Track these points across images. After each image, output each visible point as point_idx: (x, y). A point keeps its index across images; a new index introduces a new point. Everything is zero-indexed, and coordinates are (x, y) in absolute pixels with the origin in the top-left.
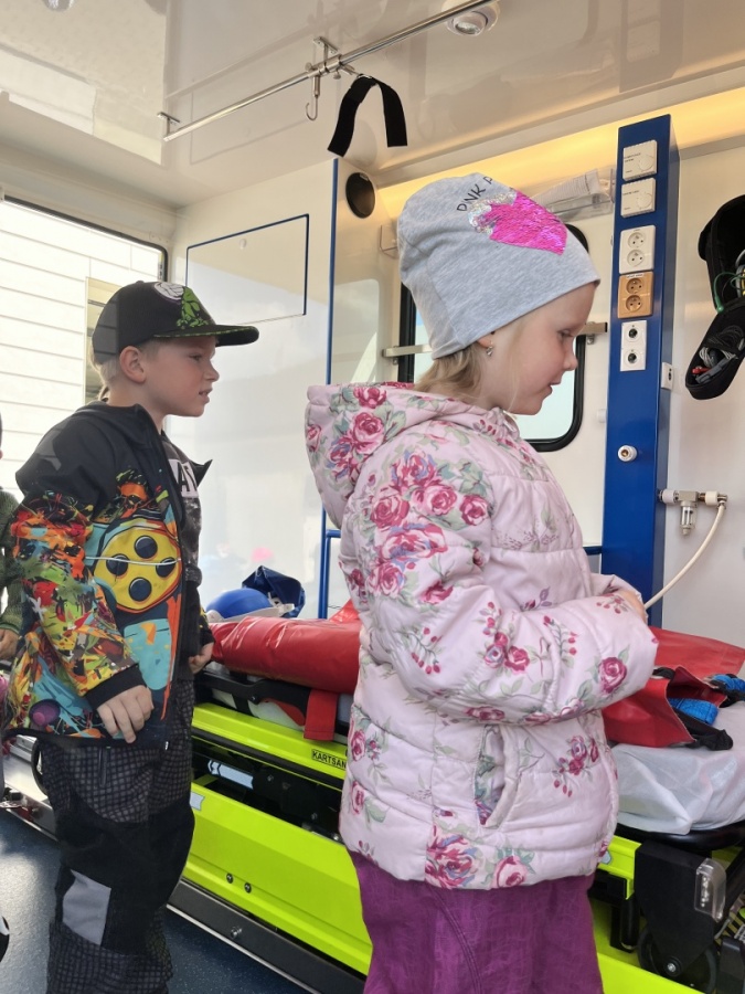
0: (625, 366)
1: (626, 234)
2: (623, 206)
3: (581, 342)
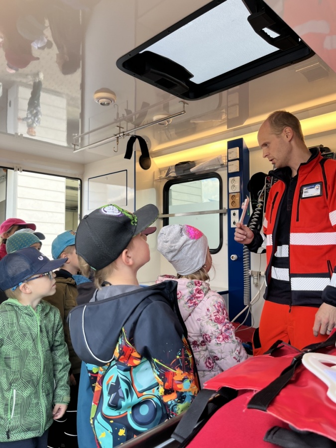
0: (232, 226)
1: (231, 179)
2: (229, 170)
3: (221, 215)
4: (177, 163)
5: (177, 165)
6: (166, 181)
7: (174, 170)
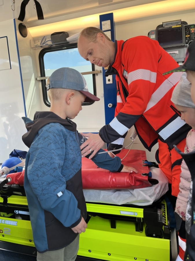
0: (107, 82)
3: (94, 76)
4: (53, 33)
5: (52, 35)
6: (41, 49)
7: (50, 39)
